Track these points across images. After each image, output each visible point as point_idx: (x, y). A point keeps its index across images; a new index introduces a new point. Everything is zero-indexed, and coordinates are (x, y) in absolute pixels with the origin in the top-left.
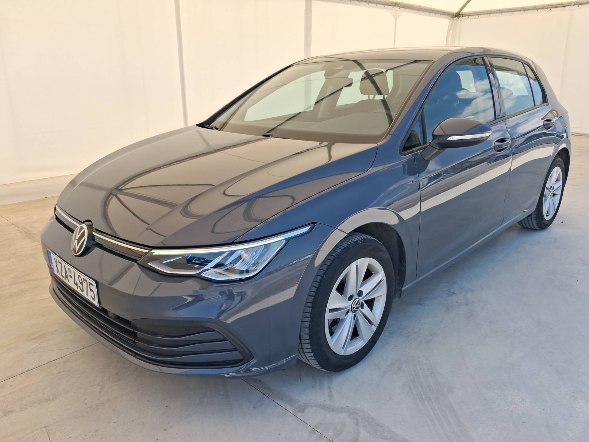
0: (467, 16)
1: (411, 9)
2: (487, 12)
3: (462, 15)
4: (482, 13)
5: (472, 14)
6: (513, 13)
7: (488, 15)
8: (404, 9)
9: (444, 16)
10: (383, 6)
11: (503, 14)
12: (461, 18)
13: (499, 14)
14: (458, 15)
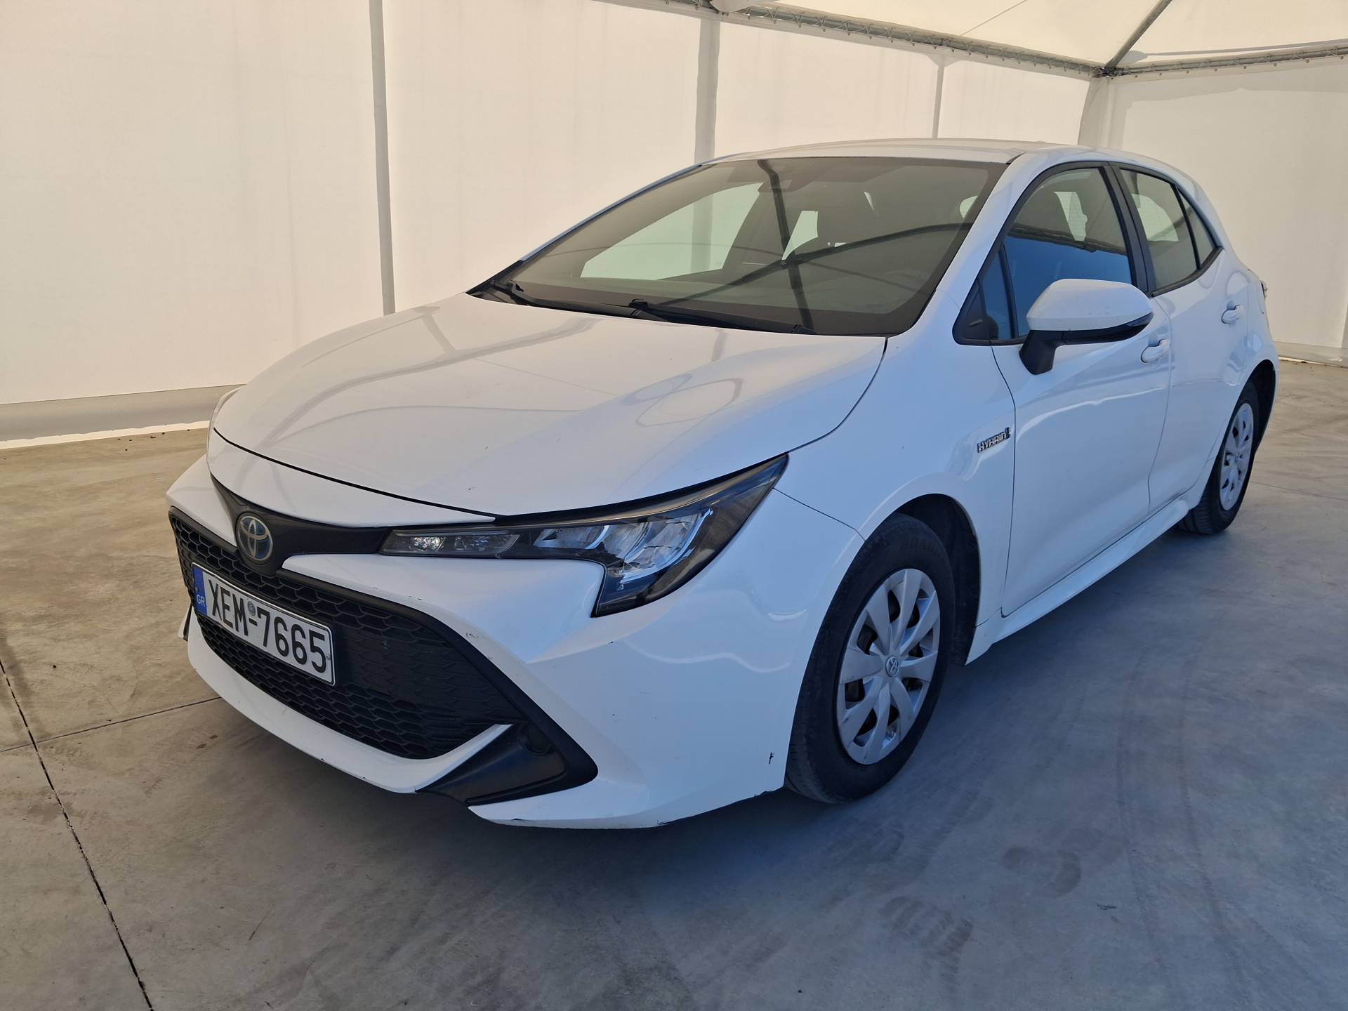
1: (984, 53)
2: (1182, 64)
3: (1121, 72)
4: (1168, 68)
5: (1144, 68)
6: (1245, 68)
7: (1183, 73)
8: (965, 53)
9: (1072, 71)
10: (909, 44)
11: (1219, 69)
12: (1119, 79)
13: (1210, 71)
14: (1110, 70)
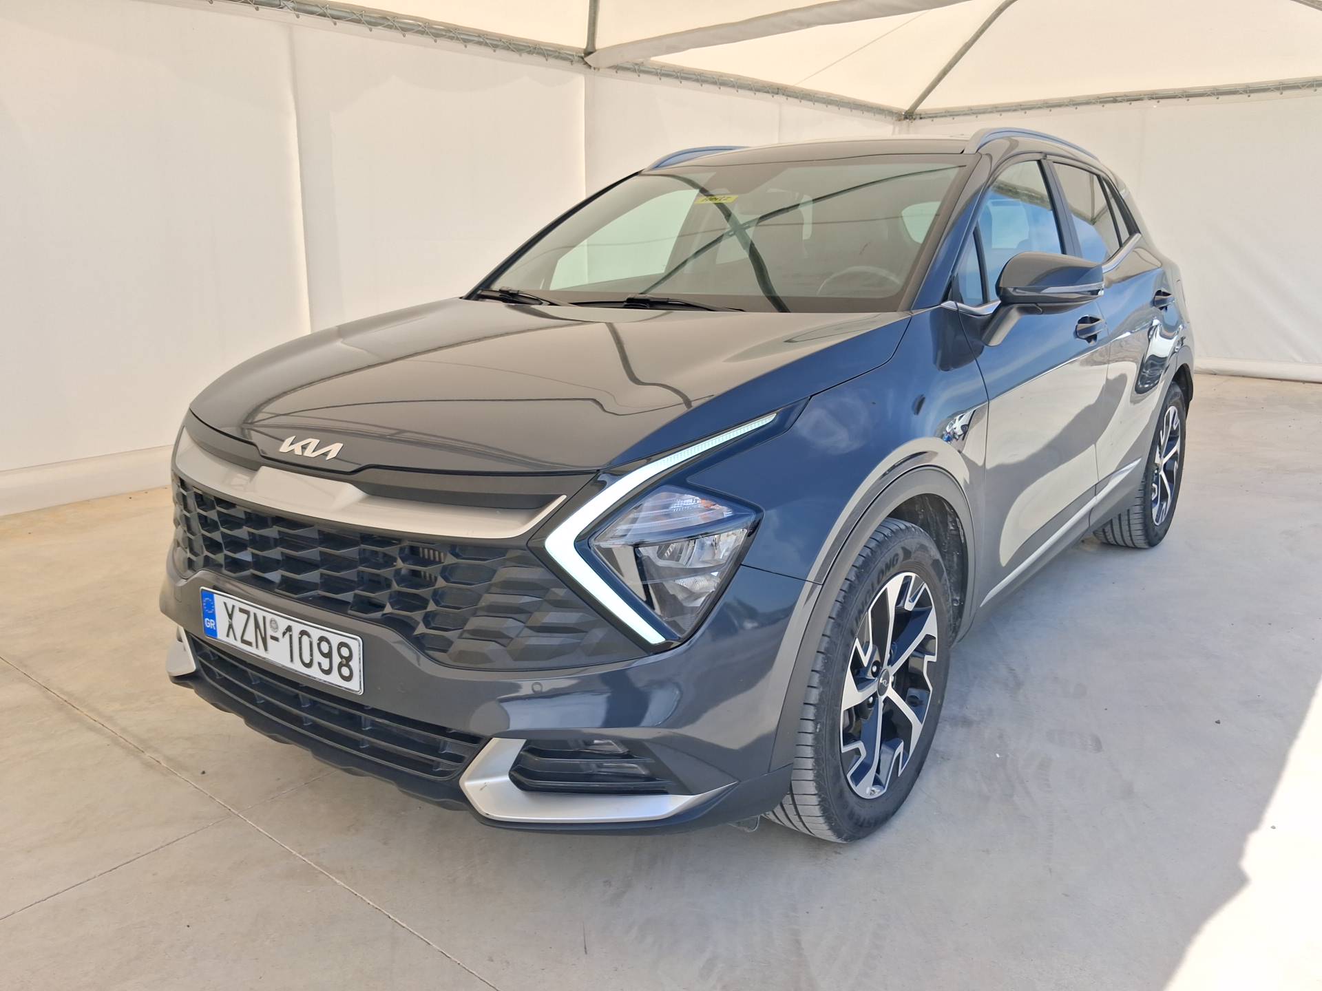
0: (930, 117)
